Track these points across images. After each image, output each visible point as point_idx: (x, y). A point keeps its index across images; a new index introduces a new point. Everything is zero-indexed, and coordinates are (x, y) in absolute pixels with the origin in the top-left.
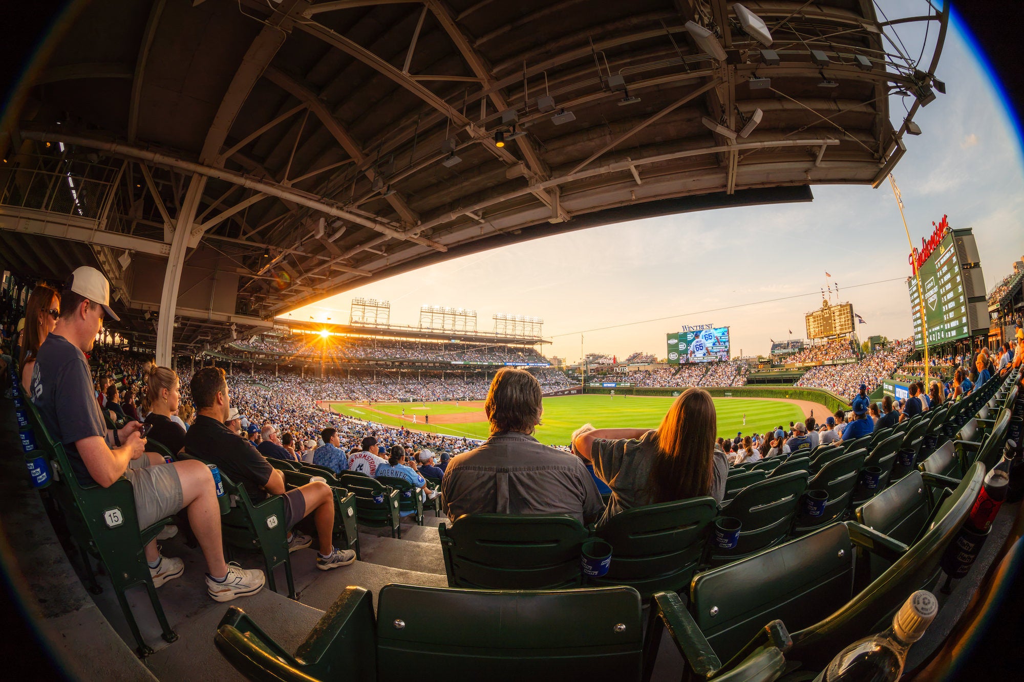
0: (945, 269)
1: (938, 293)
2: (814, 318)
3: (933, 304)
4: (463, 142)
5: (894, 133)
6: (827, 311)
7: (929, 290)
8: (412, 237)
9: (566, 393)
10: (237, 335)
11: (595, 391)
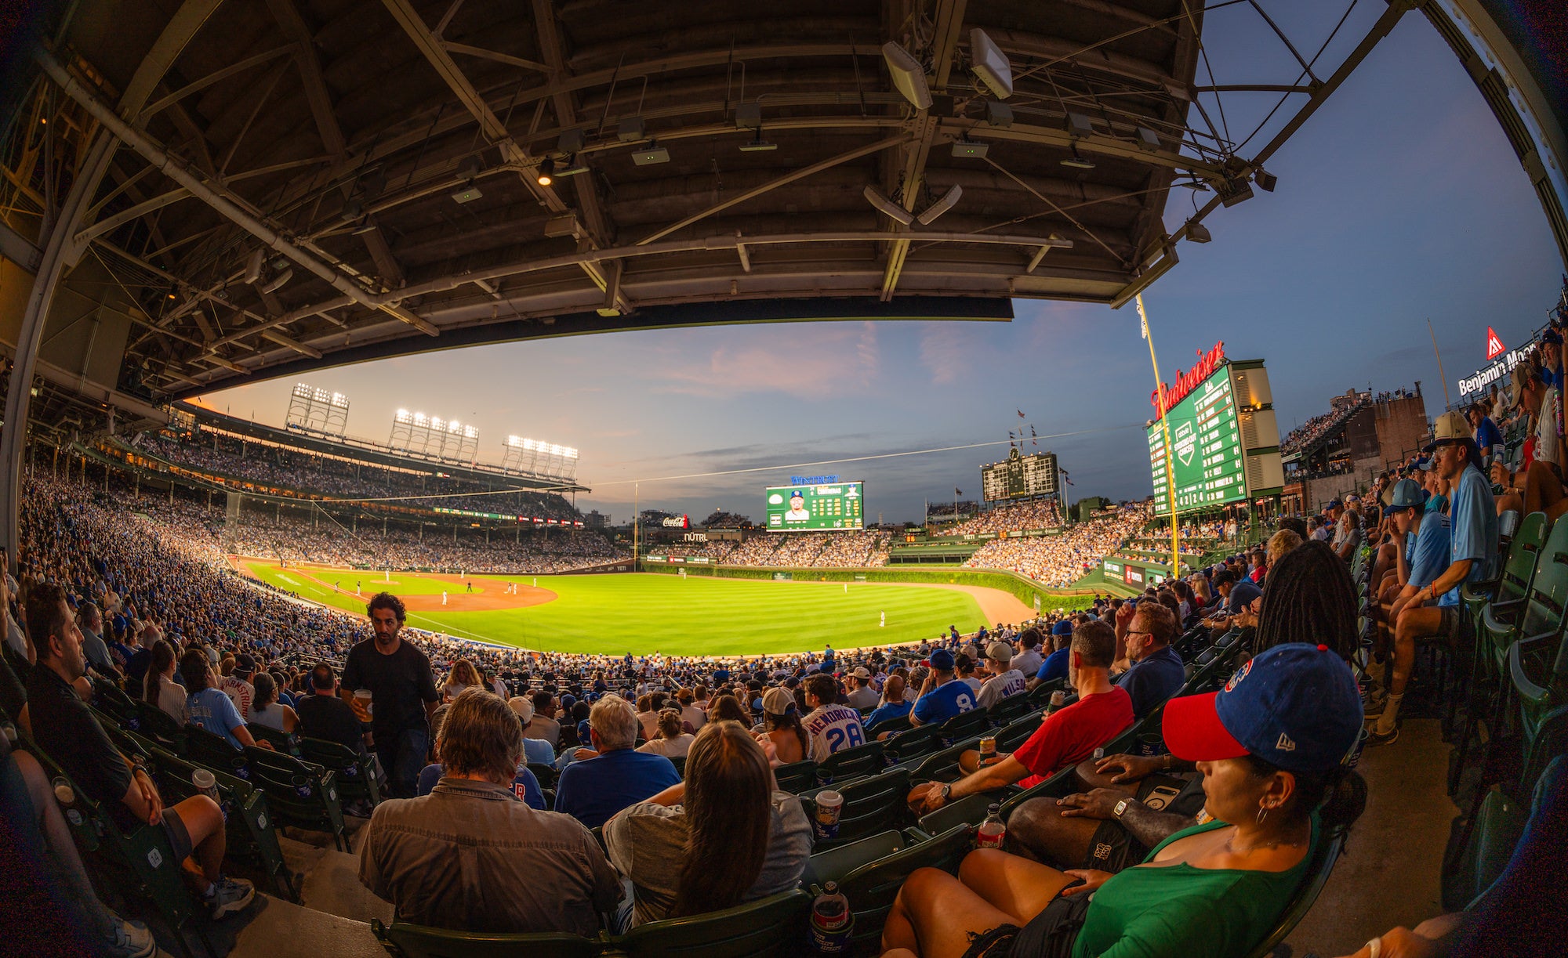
0: (1211, 412)
1: (1196, 443)
2: (995, 472)
3: (1186, 457)
4: (490, 167)
5: (1164, 237)
6: (1017, 463)
7: (1180, 440)
8: (388, 307)
9: (609, 569)
10: (115, 427)
11: (654, 568)
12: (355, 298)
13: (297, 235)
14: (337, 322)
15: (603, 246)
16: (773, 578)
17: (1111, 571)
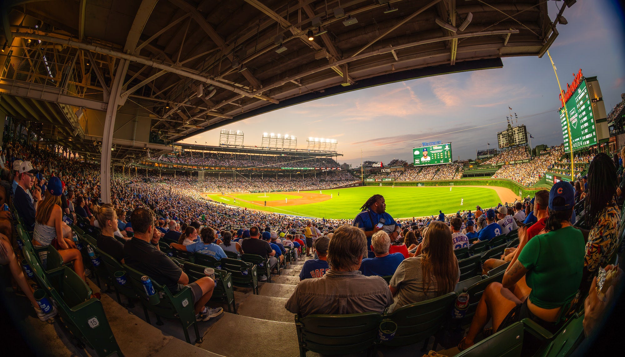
0: (581, 102)
1: (578, 118)
2: (503, 135)
3: (574, 124)
4: (288, 38)
5: (551, 23)
6: (511, 130)
7: (572, 116)
8: (257, 96)
9: (352, 185)
10: (150, 155)
11: (370, 184)
12: (243, 95)
13: (215, 77)
14: (237, 105)
15: (339, 59)
16: (417, 186)
17: (549, 179)
